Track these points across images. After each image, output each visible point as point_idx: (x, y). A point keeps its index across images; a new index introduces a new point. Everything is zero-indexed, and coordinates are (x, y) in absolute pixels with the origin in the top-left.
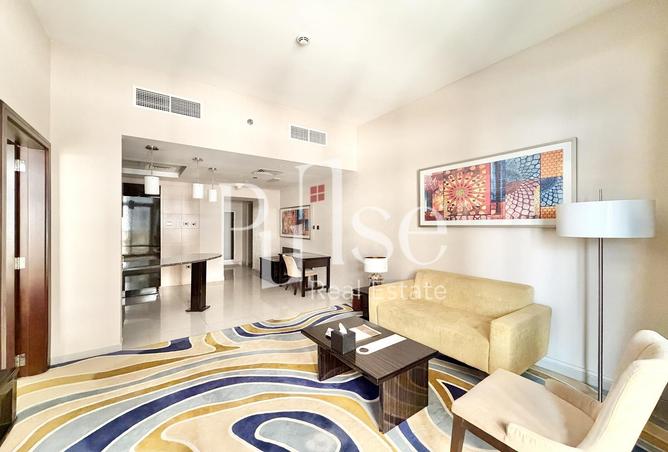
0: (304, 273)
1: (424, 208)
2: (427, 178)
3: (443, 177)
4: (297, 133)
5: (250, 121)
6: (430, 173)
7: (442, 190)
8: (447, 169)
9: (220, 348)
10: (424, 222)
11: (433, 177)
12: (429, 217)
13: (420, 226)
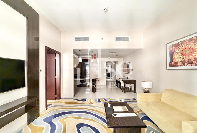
0: (125, 85)
1: (169, 61)
2: (170, 47)
3: (177, 45)
4: (118, 39)
5: (102, 39)
6: (171, 44)
7: (177, 52)
8: (179, 41)
9: (91, 103)
10: (169, 67)
11: (173, 46)
12: (171, 65)
13: (167, 69)
